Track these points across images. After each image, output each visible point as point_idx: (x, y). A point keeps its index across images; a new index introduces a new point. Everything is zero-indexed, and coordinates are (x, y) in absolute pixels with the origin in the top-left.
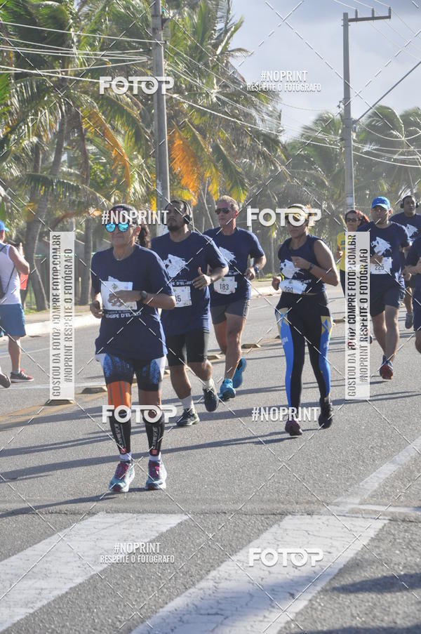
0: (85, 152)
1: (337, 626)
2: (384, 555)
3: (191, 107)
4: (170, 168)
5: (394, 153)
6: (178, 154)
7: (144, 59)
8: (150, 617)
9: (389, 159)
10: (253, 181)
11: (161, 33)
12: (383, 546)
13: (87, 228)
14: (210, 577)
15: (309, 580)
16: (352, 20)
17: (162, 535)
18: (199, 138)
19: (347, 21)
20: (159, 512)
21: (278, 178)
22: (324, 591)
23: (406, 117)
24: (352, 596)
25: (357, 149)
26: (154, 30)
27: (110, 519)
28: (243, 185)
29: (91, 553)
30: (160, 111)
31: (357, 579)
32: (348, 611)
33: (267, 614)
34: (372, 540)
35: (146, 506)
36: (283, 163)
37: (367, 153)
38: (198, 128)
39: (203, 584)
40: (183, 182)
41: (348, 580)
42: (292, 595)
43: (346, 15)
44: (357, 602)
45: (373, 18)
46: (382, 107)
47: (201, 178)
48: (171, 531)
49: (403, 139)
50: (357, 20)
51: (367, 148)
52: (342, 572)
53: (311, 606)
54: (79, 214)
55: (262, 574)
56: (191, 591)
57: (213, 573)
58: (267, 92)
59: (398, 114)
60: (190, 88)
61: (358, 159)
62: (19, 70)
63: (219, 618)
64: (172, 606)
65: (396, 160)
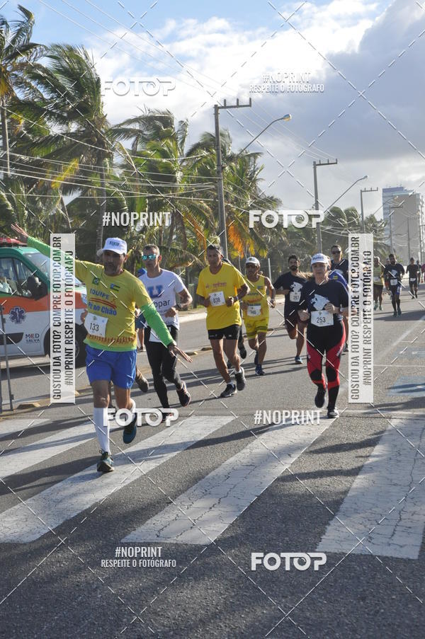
0: (185, 234)
1: (312, 470)
2: (336, 434)
3: (238, 210)
4: (228, 241)
5: (342, 230)
6: (231, 233)
7: (213, 187)
8: (217, 468)
9: (340, 233)
10: (270, 246)
11: (222, 174)
12: (337, 429)
13: (186, 272)
14: (248, 447)
15: (298, 448)
16: (318, 165)
17: (224, 426)
18: (242, 225)
19: (315, 165)
20: (222, 415)
21: (283, 244)
22: (306, 453)
23: (347, 211)
24: (320, 455)
25: (322, 228)
26: (218, 172)
27: (197, 419)
28: (265, 248)
29: (188, 436)
30: (222, 212)
31: (323, 446)
32: (318, 463)
33: (277, 464)
34: (331, 426)
35: (216, 412)
36: (285, 236)
37: (328, 230)
38: (241, 220)
39: (244, 451)
40: (235, 247)
41: (318, 447)
42: (289, 455)
43: (315, 162)
44: (322, 458)
45: (328, 164)
46: (334, 207)
47: (244, 245)
48: (228, 424)
49: (346, 223)
50: (320, 165)
51: (328, 228)
52: (314, 443)
53: (298, 461)
54: (181, 265)
55: (274, 445)
56: (238, 454)
57: (249, 445)
58: (274, 201)
59: (343, 210)
60: (236, 200)
61: (323, 233)
62: (151, 195)
63: (253, 468)
64: (228, 461)
65: (343, 234)
